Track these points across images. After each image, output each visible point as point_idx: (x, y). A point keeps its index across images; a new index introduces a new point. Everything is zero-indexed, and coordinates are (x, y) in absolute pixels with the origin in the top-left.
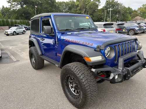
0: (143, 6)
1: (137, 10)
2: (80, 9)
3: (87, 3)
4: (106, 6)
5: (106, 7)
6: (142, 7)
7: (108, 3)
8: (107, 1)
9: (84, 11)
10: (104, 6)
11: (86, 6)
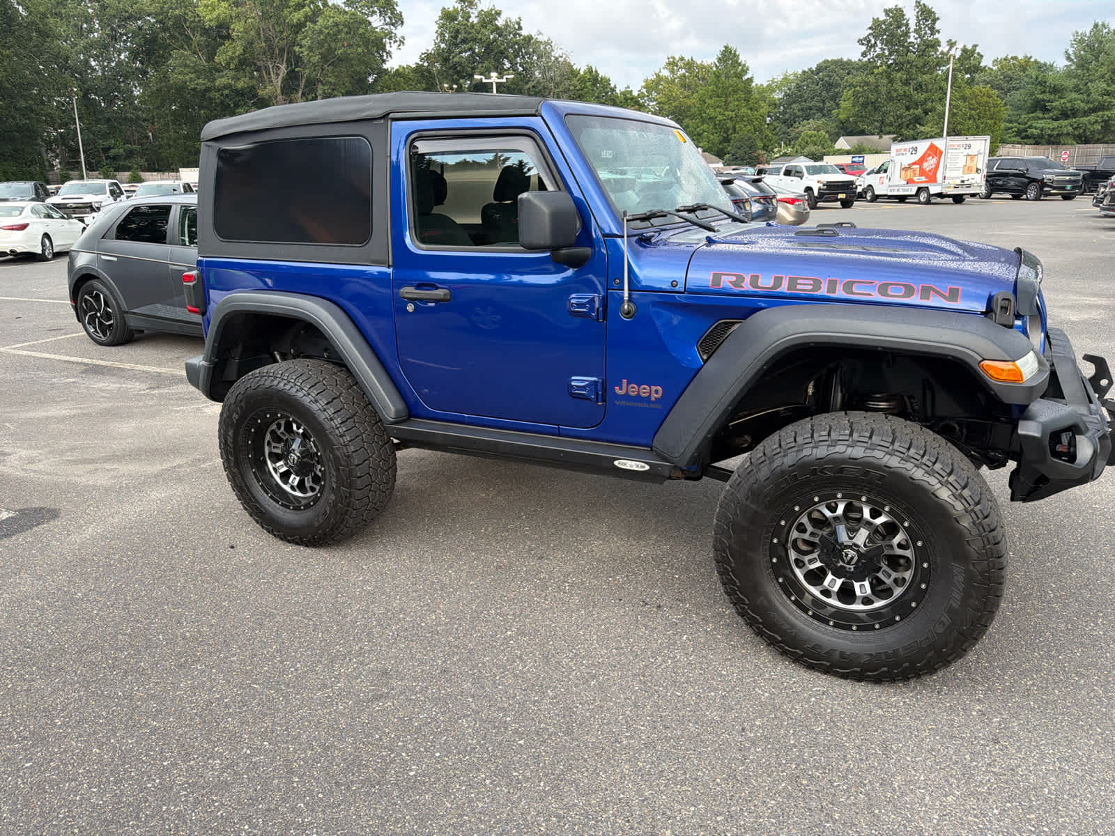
0: (672, 72)
1: (641, 95)
2: (244, 63)
3: (297, 16)
4: (450, 51)
5: (446, 60)
6: (665, 73)
7: (458, 32)
8: (448, 16)
9: (278, 82)
10: (431, 47)
11: (294, 44)
